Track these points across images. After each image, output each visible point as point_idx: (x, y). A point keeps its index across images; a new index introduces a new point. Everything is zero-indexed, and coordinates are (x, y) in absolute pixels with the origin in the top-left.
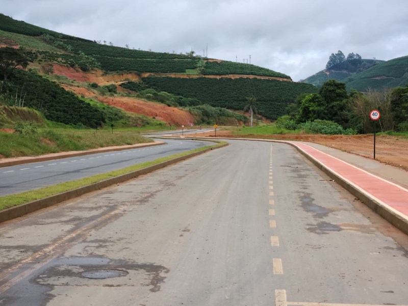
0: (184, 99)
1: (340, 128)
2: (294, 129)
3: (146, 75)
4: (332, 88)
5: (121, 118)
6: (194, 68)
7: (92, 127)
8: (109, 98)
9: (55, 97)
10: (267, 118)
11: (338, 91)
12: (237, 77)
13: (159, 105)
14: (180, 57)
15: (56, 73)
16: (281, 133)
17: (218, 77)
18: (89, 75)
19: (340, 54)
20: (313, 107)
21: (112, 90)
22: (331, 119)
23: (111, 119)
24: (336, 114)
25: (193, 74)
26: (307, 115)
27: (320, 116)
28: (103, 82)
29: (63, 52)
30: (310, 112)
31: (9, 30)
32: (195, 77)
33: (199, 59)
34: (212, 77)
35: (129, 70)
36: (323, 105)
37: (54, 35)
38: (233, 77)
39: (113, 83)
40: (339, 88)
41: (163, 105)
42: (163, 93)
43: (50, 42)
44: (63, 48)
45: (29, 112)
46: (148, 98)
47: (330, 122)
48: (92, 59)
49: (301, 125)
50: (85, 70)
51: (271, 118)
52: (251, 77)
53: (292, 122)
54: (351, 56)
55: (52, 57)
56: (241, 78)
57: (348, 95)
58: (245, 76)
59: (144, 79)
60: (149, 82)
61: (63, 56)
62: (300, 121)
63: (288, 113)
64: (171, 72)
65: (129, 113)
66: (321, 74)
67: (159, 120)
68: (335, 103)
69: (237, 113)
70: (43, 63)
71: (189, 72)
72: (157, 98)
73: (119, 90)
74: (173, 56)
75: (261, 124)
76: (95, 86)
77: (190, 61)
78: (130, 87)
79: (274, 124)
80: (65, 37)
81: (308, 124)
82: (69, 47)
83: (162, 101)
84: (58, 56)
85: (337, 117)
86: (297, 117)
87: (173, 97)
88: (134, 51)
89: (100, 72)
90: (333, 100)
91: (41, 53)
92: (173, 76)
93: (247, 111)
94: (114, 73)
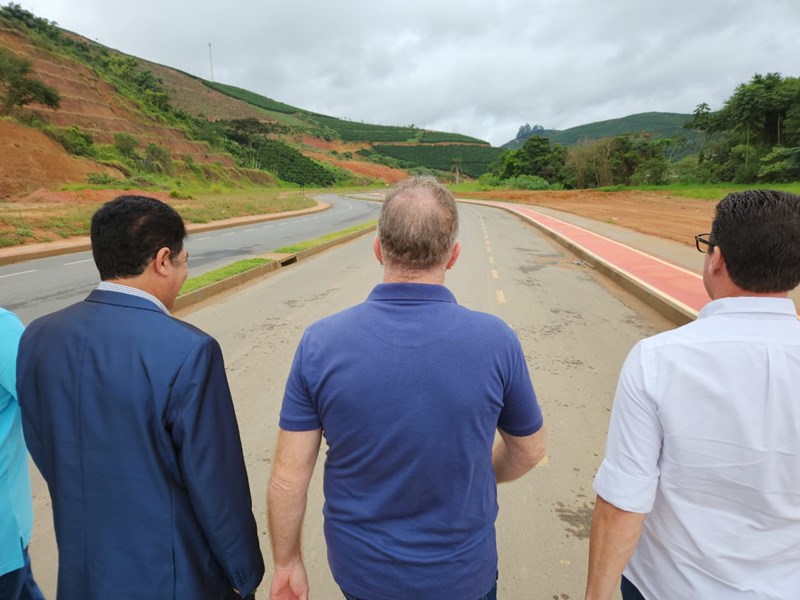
0: (405, 163)
1: (546, 183)
2: (498, 185)
3: (376, 144)
4: (535, 144)
5: (350, 178)
6: (414, 137)
7: (323, 186)
8: (344, 161)
9: (292, 161)
10: (471, 177)
11: (542, 146)
12: (448, 144)
13: (383, 167)
14: (404, 129)
15: (305, 143)
16: (485, 190)
17: (433, 145)
18: (330, 144)
19: (528, 126)
20: (518, 163)
21: (348, 156)
22: (535, 174)
23: (341, 179)
24: (540, 169)
25: (413, 142)
26: (511, 171)
27: (524, 171)
28: (342, 149)
29: (312, 126)
30: (514, 168)
31: (270, 109)
32: (415, 145)
33: (418, 130)
34: (428, 144)
35: (363, 139)
36: (527, 160)
37: (305, 113)
38: (444, 144)
39: (350, 150)
40: (543, 143)
41: (386, 167)
42: (388, 158)
43: (302, 119)
44: (312, 123)
45: (260, 174)
46: (375, 162)
47: (535, 177)
48: (334, 131)
49: (506, 181)
50: (328, 140)
51: (474, 177)
52: (459, 144)
53: (495, 178)
54: (536, 127)
55: (302, 130)
56: (451, 146)
57: (552, 149)
58: (454, 143)
59: (374, 147)
60: (378, 149)
61: (312, 130)
62: (503, 178)
63: (491, 170)
64: (396, 141)
65: (356, 174)
66: (512, 143)
67: (382, 180)
68: (540, 158)
69: (447, 173)
70: (295, 135)
71: (410, 140)
72: (381, 162)
73: (355, 156)
74: (398, 129)
75: (465, 182)
76: (335, 153)
77: (411, 132)
78: (364, 154)
79: (477, 181)
80: (314, 115)
81: (512, 179)
82: (317, 123)
83: (386, 165)
84: (307, 129)
85: (541, 172)
86: (501, 173)
87: (396, 160)
88: (368, 125)
89: (340, 142)
90: (536, 155)
91: (293, 127)
92: (397, 144)
93: (454, 171)
94: (351, 143)
